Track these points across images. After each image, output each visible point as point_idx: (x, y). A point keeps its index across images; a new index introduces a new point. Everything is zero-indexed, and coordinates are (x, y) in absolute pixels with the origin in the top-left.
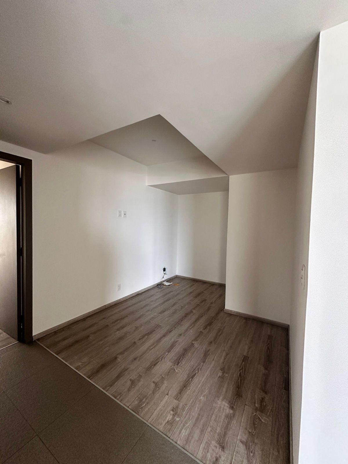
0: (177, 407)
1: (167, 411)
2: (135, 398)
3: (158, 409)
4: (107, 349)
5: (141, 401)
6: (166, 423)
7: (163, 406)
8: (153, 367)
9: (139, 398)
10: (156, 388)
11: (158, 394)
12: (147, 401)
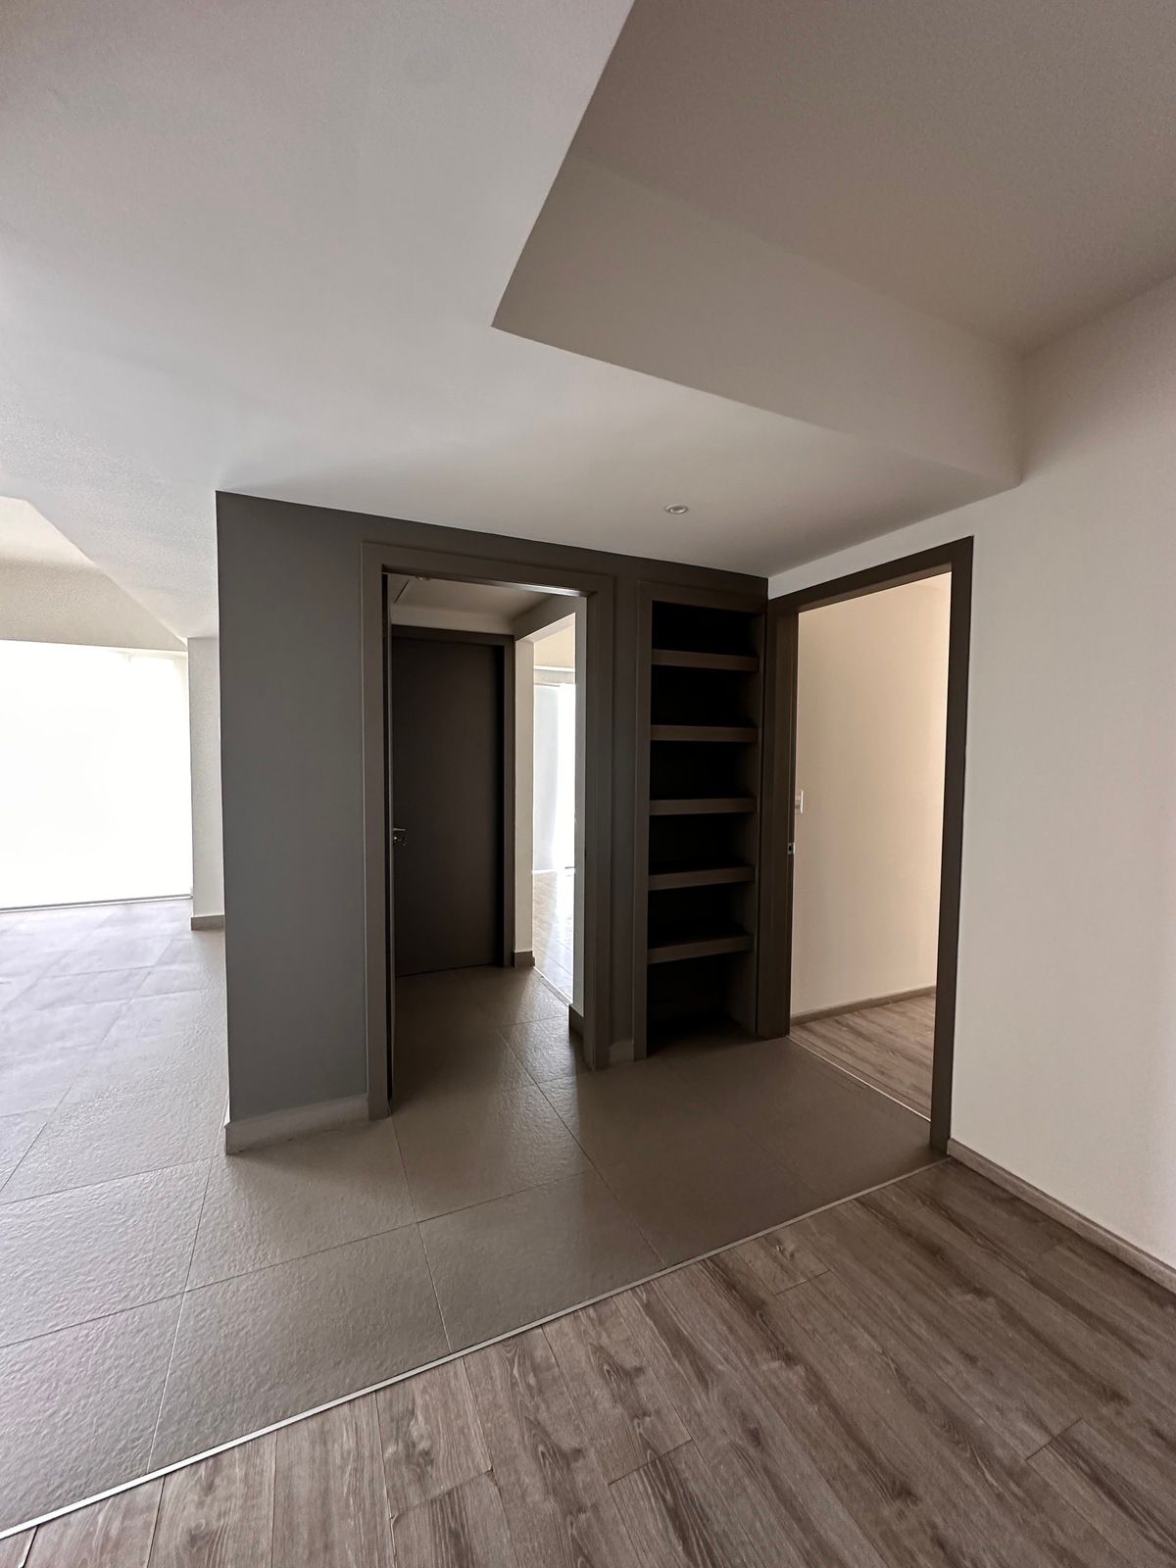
0: (421, 1478)
1: (439, 1432)
2: (557, 1355)
3: (470, 1407)
4: (865, 1340)
5: (536, 1369)
6: (414, 1404)
7: (466, 1431)
8: (668, 1497)
9: (549, 1368)
10: (546, 1446)
11: (517, 1436)
12: (521, 1388)
